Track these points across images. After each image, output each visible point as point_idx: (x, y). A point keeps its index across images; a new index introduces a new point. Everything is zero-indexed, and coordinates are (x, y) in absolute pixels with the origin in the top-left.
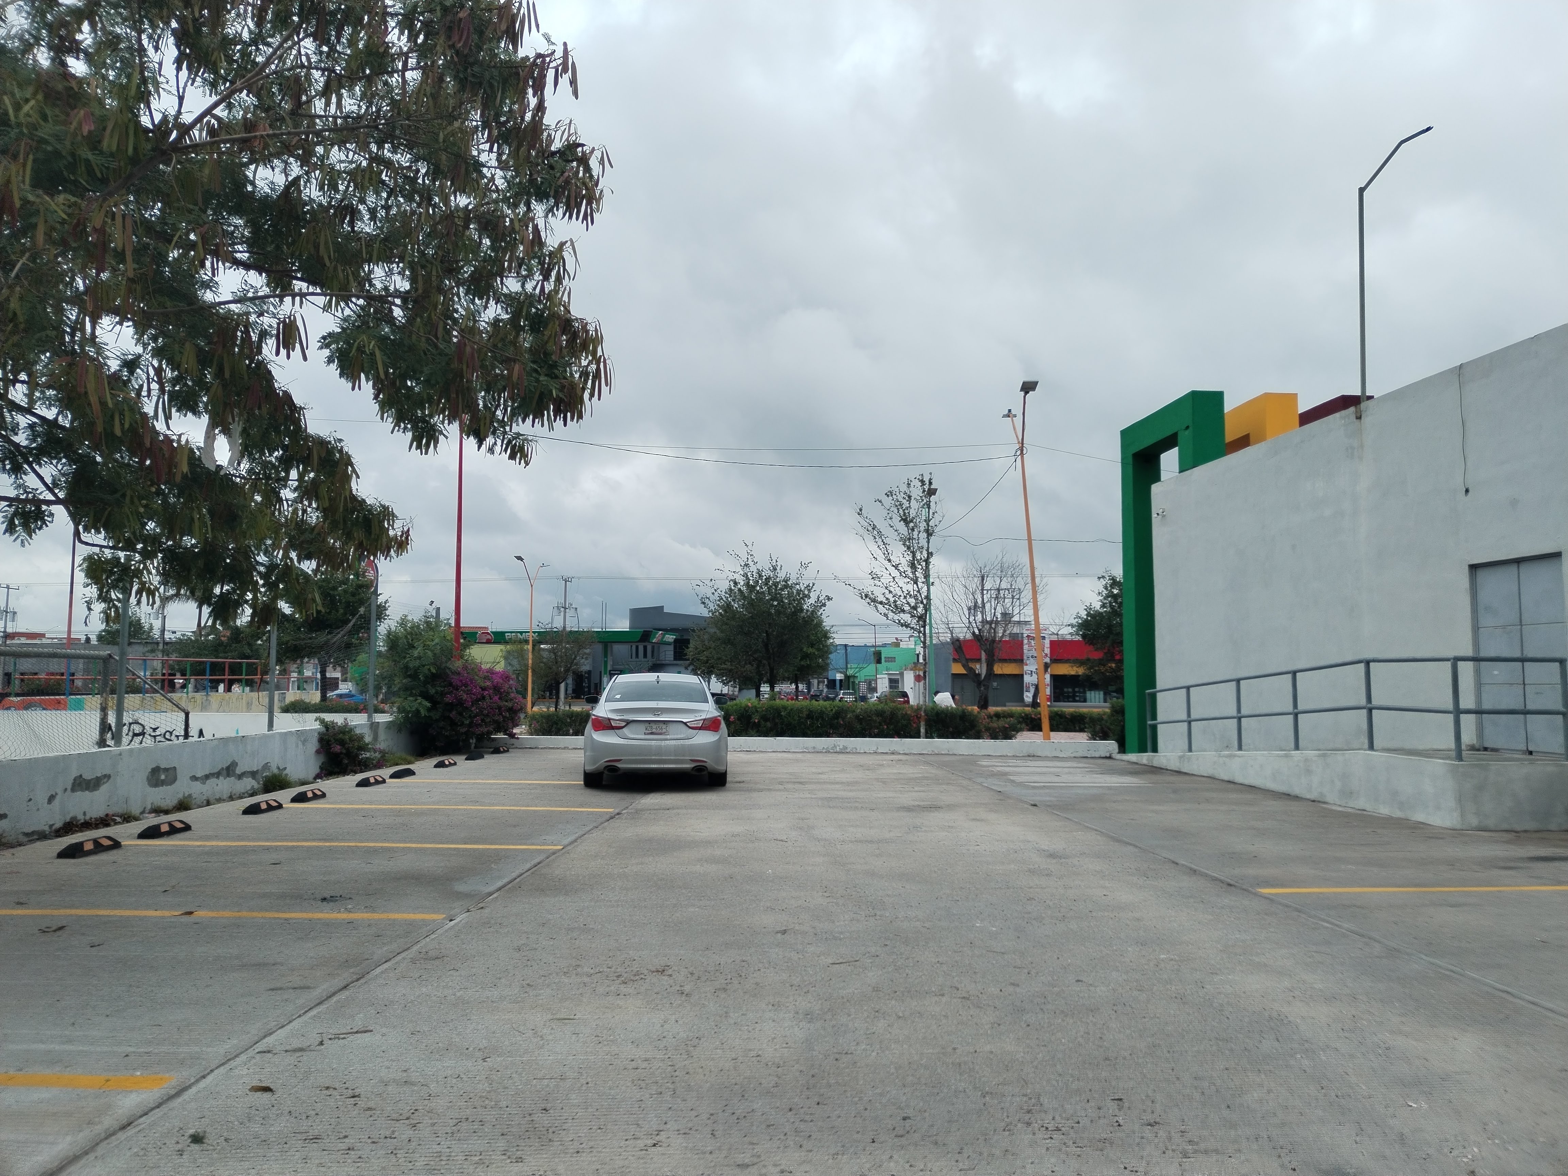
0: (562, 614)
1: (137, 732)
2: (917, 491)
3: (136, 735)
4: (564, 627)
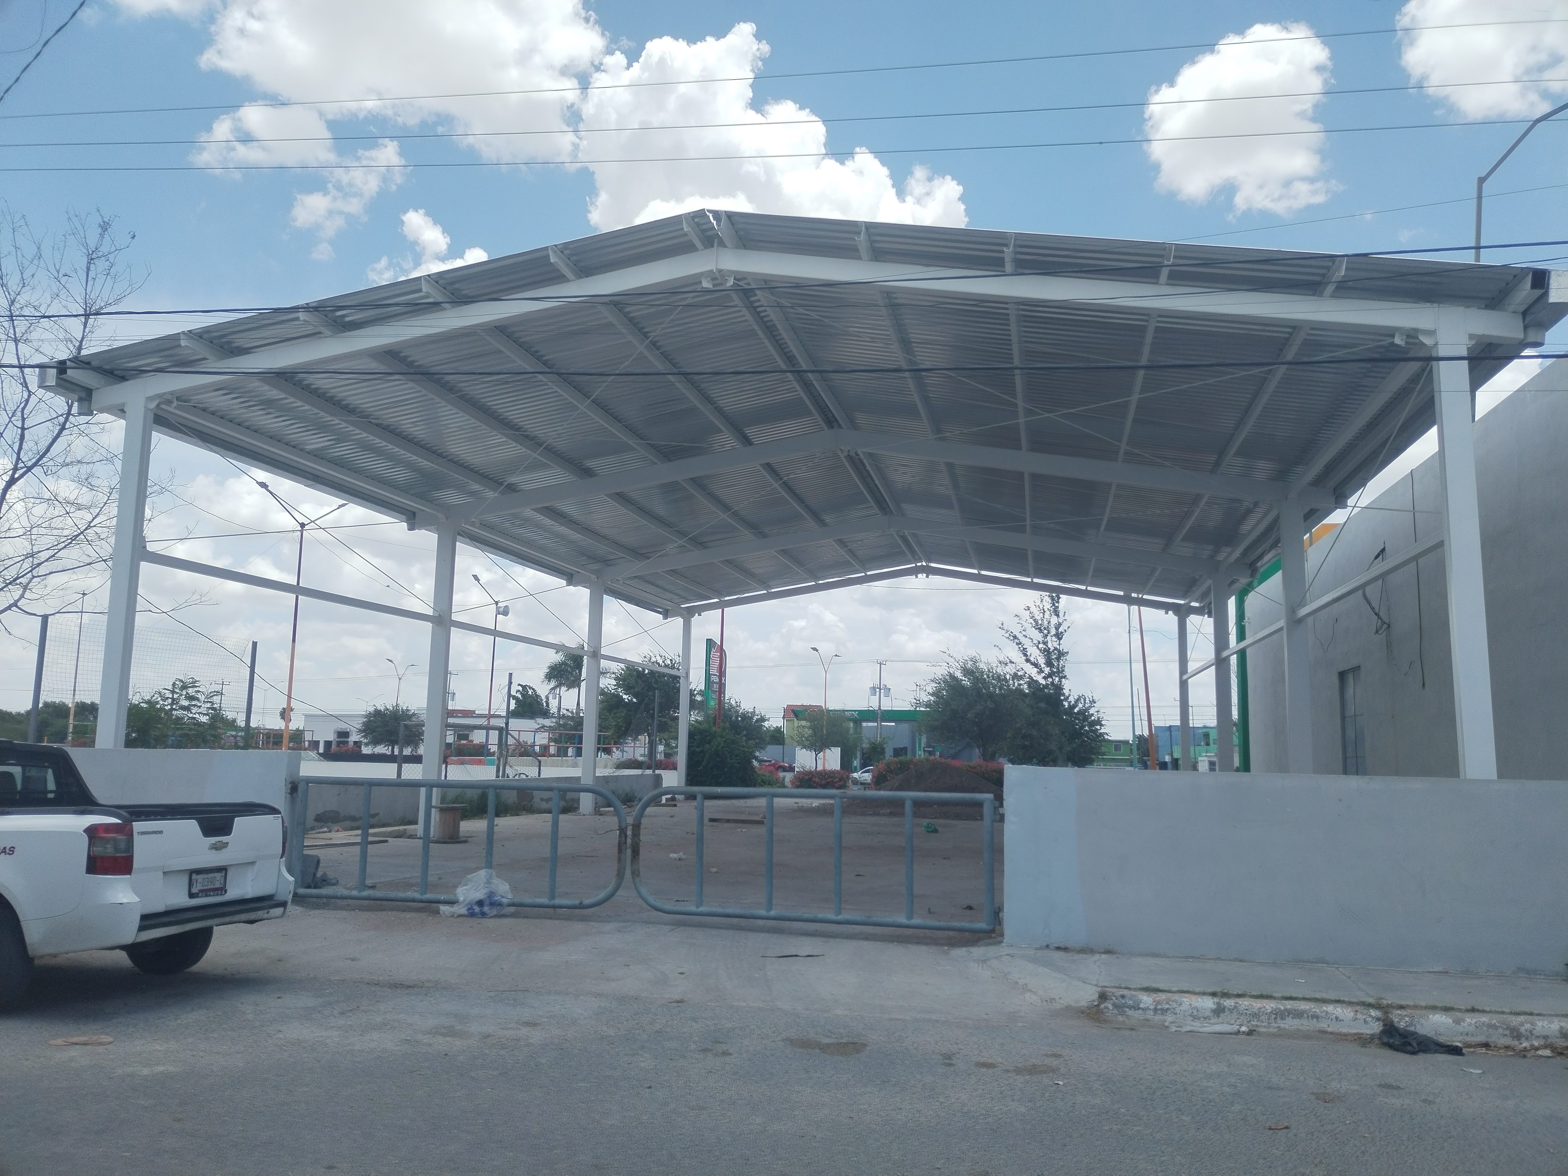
0: (878, 694)
4: (880, 706)
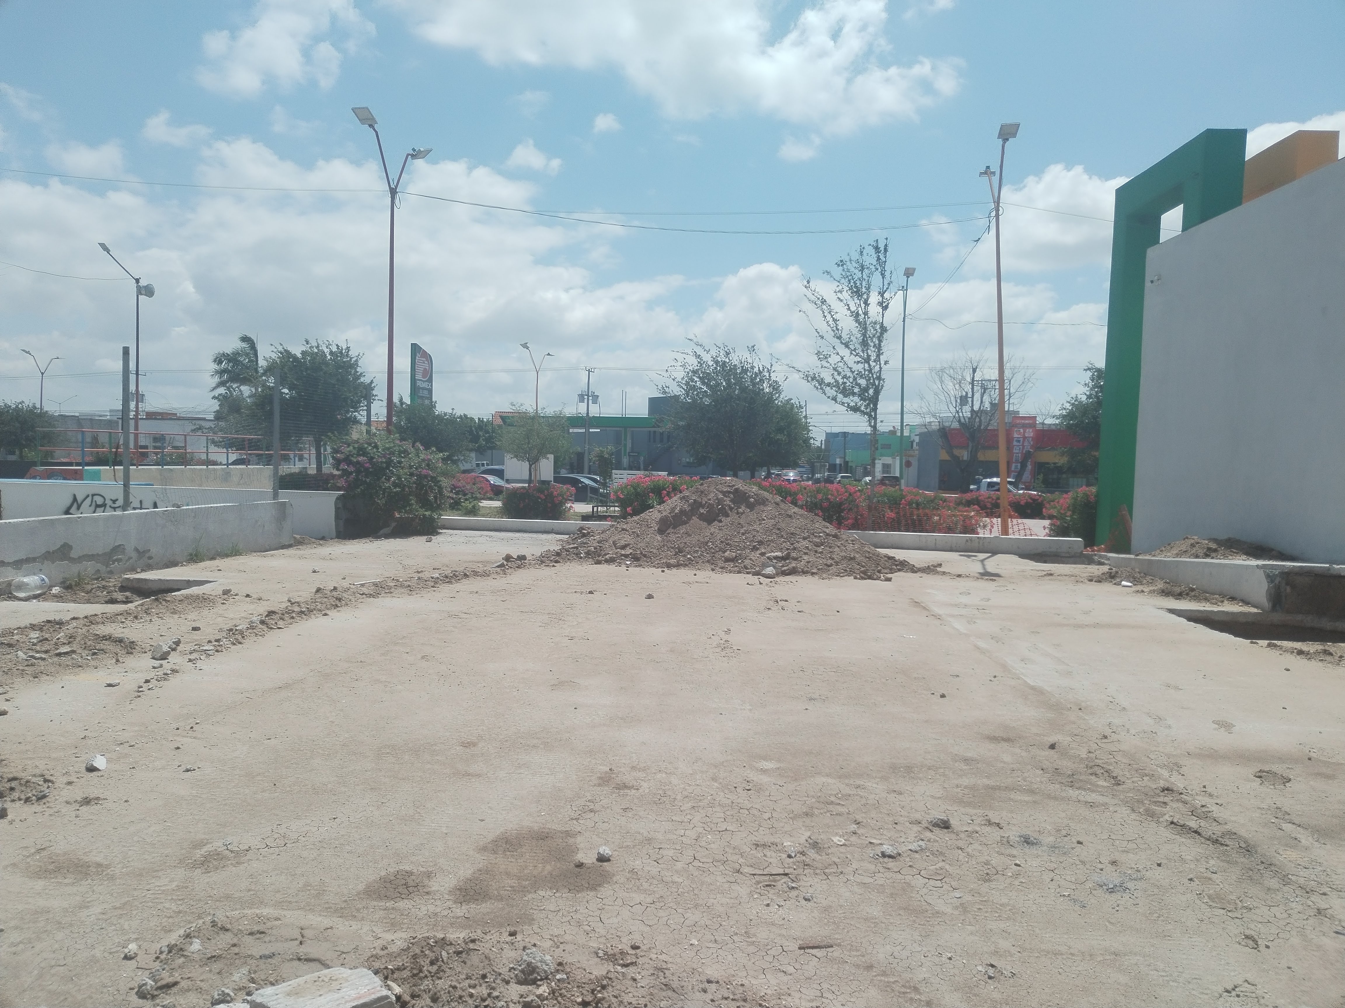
0: (586, 401)
1: (98, 503)
2: (870, 259)
3: (98, 506)
4: (588, 413)
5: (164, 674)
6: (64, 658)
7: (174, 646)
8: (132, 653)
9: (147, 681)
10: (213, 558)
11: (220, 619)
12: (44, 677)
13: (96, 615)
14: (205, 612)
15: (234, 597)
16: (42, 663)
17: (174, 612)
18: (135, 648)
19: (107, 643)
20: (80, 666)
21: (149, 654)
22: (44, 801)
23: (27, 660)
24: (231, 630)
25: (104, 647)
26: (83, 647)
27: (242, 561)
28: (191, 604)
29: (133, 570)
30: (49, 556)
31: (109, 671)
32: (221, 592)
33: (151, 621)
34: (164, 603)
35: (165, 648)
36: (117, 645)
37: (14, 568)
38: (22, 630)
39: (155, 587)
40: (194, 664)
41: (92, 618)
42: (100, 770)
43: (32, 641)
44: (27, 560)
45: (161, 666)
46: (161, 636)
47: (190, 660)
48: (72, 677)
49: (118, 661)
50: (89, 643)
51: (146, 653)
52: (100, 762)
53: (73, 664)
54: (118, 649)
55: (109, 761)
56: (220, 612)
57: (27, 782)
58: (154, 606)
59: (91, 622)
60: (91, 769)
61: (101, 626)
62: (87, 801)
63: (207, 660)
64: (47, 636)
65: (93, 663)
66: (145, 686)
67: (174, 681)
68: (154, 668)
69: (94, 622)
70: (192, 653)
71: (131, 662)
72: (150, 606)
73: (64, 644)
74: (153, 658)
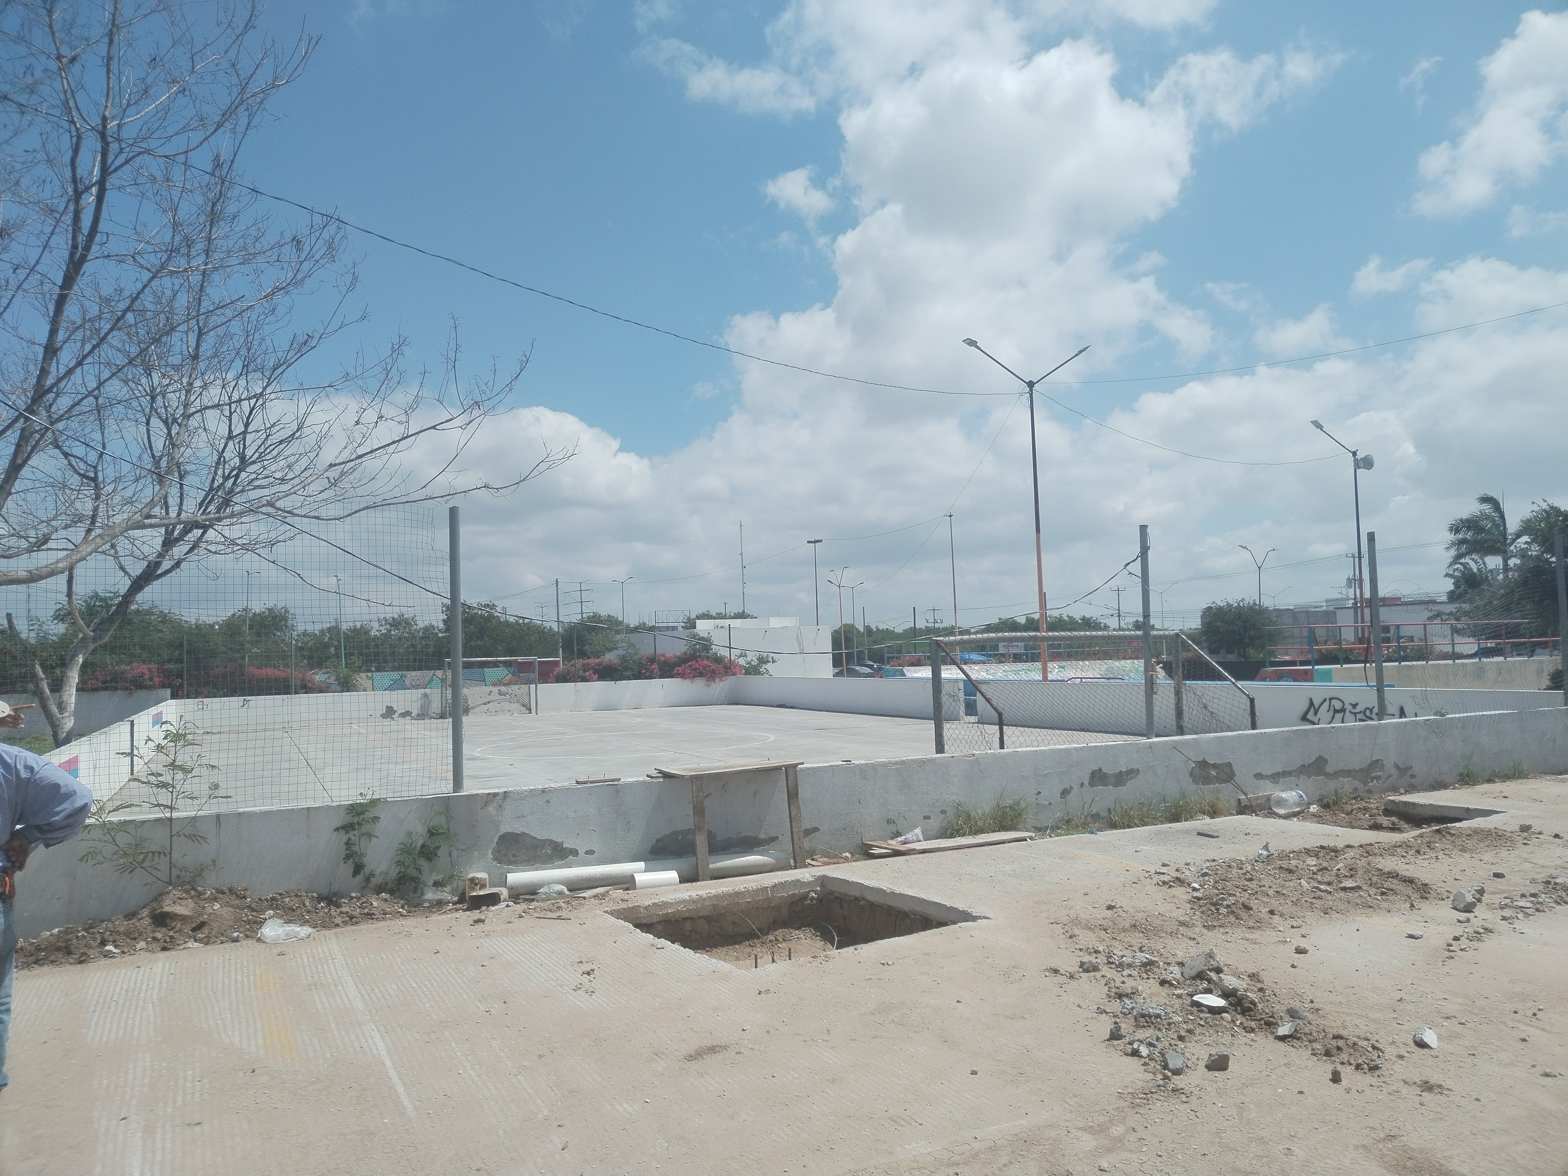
1: (1337, 708)
3: (1336, 711)
5: (1475, 932)
6: (1351, 895)
7: (1478, 896)
8: (1427, 898)
9: (1456, 939)
10: (1490, 781)
11: (1526, 866)
12: (1334, 915)
13: (1371, 844)
14: (1504, 853)
15: (1539, 836)
16: (1329, 897)
17: (1463, 850)
18: (1429, 893)
19: (1395, 881)
20: (1371, 907)
21: (1448, 903)
22: (1377, 1072)
23: (1312, 891)
24: (1548, 883)
25: (1392, 886)
26: (1369, 883)
27: (1533, 787)
28: (1482, 841)
29: (1395, 790)
30: (1306, 770)
31: (1405, 917)
32: (1517, 828)
33: (1437, 858)
34: (1448, 836)
35: (1469, 898)
36: (1408, 886)
37: (1272, 782)
38: (1298, 853)
39: (1427, 813)
40: (1510, 923)
41: (1369, 848)
42: (1432, 1048)
43: (1312, 868)
44: (1285, 774)
45: (1468, 921)
46: (1456, 879)
47: (1504, 918)
48: (1364, 919)
49: (1412, 906)
50: (1375, 879)
51: (1444, 900)
52: (1430, 1037)
53: (1362, 903)
54: (1409, 891)
55: (1440, 1037)
56: (1525, 855)
57: (1355, 1044)
58: (1437, 840)
59: (1367, 852)
60: (1422, 1045)
61: (1379, 859)
62: (1427, 1087)
63: (1526, 921)
64: (1325, 864)
65: (1384, 905)
66: (1456, 946)
67: (1490, 943)
68: (1459, 921)
69: (1371, 853)
70: (1504, 908)
71: (1428, 908)
72: (1432, 840)
73: (1346, 876)
74: (1455, 908)
